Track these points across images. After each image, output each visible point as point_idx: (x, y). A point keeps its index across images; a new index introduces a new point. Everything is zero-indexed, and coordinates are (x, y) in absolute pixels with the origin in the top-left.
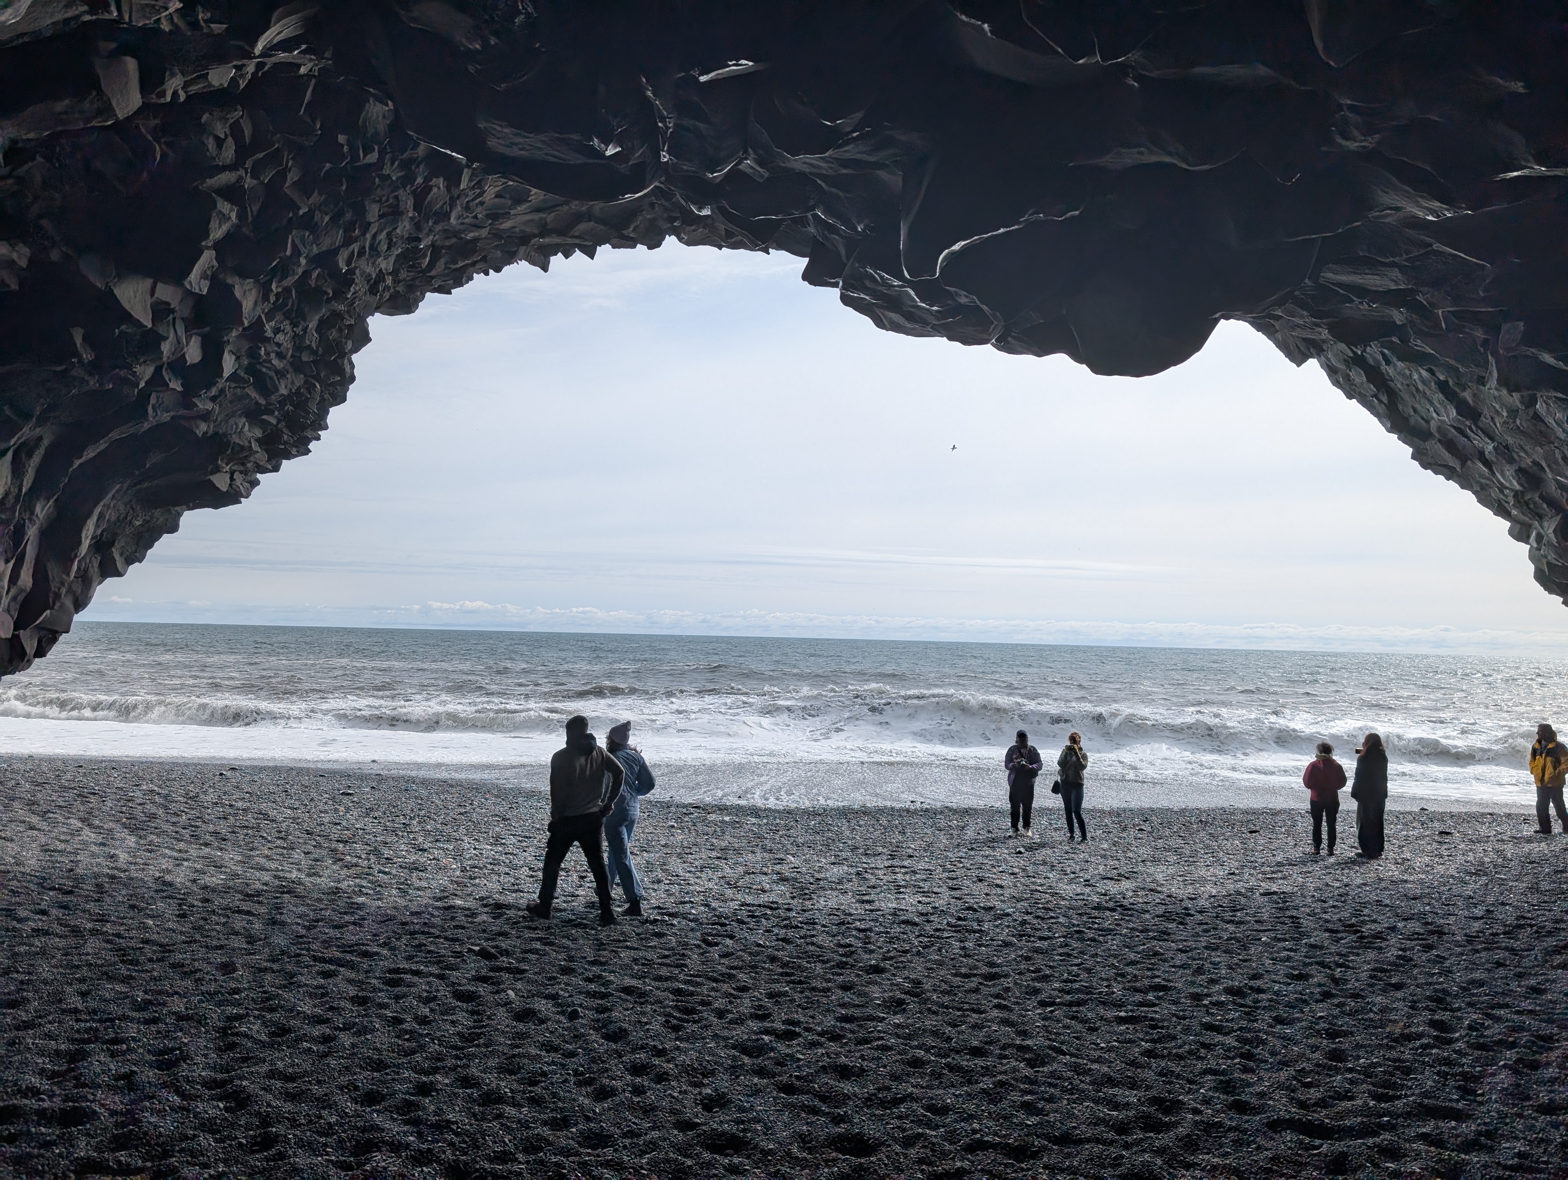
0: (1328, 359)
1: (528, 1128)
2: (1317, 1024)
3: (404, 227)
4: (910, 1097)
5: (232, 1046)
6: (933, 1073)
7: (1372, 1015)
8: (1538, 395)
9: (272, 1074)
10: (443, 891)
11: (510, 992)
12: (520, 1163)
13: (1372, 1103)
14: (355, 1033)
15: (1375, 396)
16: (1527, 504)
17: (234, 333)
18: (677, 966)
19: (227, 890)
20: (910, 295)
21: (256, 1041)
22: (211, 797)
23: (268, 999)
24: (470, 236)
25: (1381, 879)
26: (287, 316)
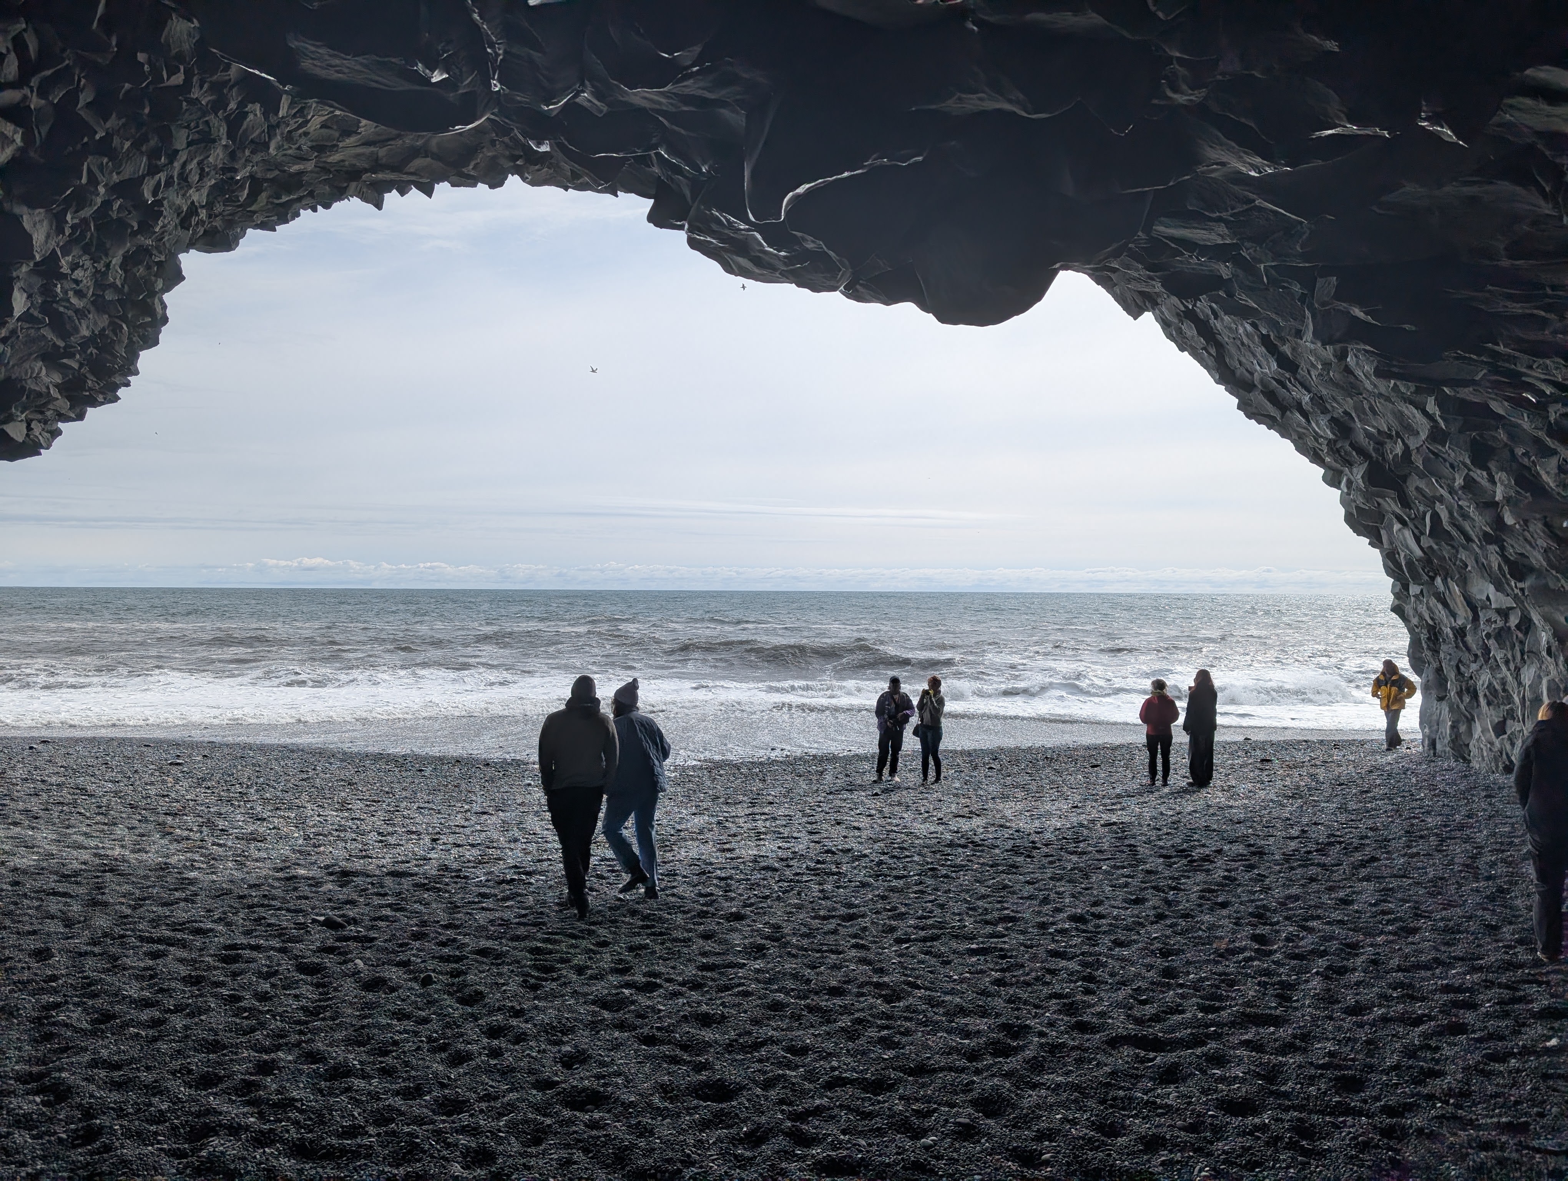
0: (1162, 313)
1: (379, 1099)
2: (1152, 944)
3: (217, 156)
4: (771, 1041)
5: (48, 1037)
6: (792, 1016)
7: (1200, 933)
8: (1350, 347)
9: (95, 1064)
10: (284, 861)
11: (358, 961)
12: (371, 1136)
13: (1200, 1015)
14: (188, 1015)
15: (1204, 349)
16: (1338, 451)
17: (24, 269)
18: (535, 925)
19: (40, 871)
20: (757, 239)
21: (76, 1030)
22: (20, 772)
23: (90, 985)
24: (295, 168)
25: (1209, 806)
26: (86, 250)
